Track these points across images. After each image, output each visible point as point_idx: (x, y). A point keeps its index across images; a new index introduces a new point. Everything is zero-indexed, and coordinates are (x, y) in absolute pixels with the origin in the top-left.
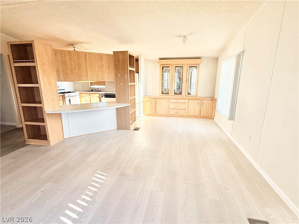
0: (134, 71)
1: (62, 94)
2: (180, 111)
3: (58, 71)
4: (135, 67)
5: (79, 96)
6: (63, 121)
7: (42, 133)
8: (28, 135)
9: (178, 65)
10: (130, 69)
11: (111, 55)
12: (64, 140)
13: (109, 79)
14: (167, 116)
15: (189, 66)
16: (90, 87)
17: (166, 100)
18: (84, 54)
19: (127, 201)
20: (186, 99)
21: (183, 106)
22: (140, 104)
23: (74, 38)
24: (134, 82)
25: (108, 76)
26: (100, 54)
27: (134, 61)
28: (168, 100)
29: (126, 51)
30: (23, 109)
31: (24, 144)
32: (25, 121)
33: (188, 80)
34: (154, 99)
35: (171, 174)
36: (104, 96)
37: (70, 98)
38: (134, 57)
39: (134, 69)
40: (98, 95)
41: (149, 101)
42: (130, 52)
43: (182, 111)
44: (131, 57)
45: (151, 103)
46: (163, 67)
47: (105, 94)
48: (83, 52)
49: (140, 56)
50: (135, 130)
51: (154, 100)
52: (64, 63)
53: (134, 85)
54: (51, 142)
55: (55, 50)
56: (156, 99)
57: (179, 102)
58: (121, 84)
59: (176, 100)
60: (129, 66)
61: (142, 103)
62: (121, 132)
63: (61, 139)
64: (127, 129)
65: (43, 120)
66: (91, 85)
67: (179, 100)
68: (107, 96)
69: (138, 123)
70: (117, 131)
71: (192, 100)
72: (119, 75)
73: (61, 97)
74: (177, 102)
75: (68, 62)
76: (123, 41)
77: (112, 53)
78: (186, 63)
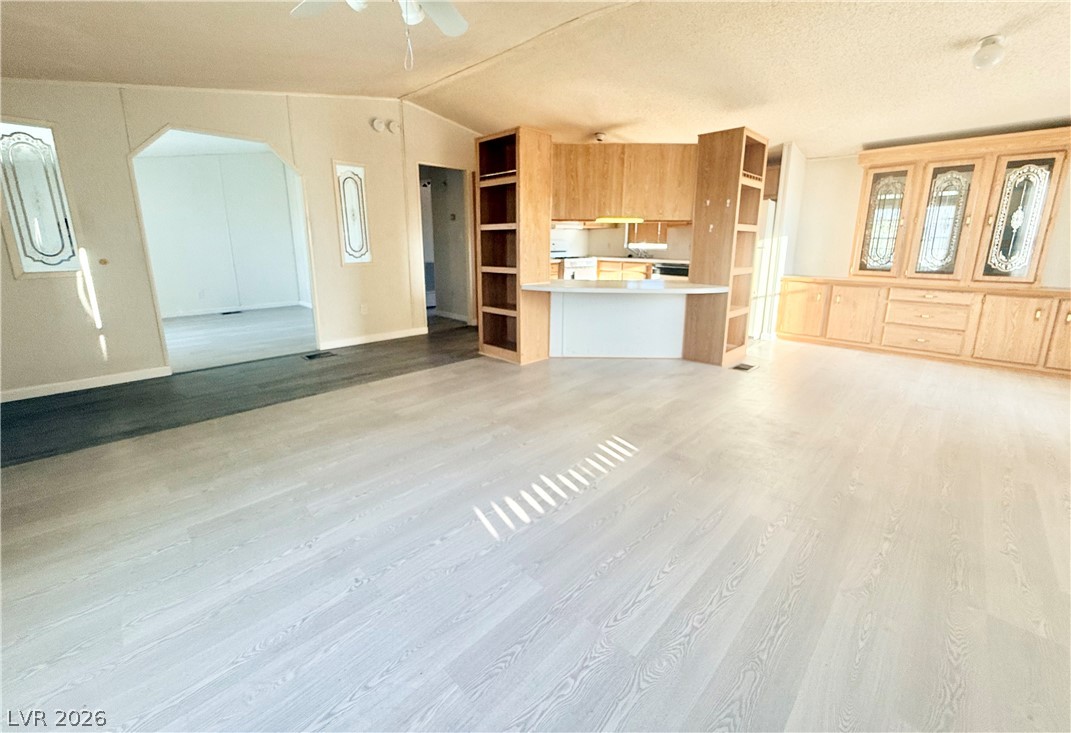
0: (760, 190)
1: (559, 261)
2: (934, 334)
3: (556, 195)
4: (764, 177)
5: (596, 268)
6: (551, 315)
7: (509, 338)
8: (484, 338)
9: (949, 160)
10: (744, 181)
11: (691, 145)
12: (549, 361)
13: (677, 213)
14: (870, 349)
15: (1004, 162)
16: (625, 246)
17: (876, 290)
18: (620, 148)
19: (671, 513)
20: (972, 292)
21: (956, 319)
22: (769, 299)
23: (603, 115)
24: (755, 224)
25: (677, 205)
26: (660, 145)
27: (763, 159)
28: (883, 292)
29: (738, 129)
30: (483, 277)
31: (474, 354)
32: (484, 305)
33: (991, 221)
34: (824, 287)
35: (836, 499)
36: (658, 271)
37: (574, 270)
38: (764, 146)
39: (760, 185)
40: (643, 269)
41: (803, 291)
42: (753, 129)
43: (944, 336)
44: (754, 147)
45: (812, 299)
46: (877, 177)
47: (664, 264)
48: (618, 145)
49: (789, 147)
50: (737, 368)
51: (824, 289)
52: (571, 174)
53: (754, 233)
54: (522, 357)
55: (557, 147)
56: (830, 285)
57: (935, 300)
58: (711, 226)
59: (923, 293)
60: (742, 171)
61: (777, 298)
62: (692, 366)
63: (543, 357)
64: (713, 364)
65: (514, 307)
66: (628, 242)
67: (937, 293)
68: (667, 270)
69: (749, 353)
70: (680, 362)
71: (1004, 298)
72: (708, 202)
73: (556, 268)
74: (924, 300)
75: (580, 170)
76: (733, 100)
77: (695, 141)
78: (991, 149)
